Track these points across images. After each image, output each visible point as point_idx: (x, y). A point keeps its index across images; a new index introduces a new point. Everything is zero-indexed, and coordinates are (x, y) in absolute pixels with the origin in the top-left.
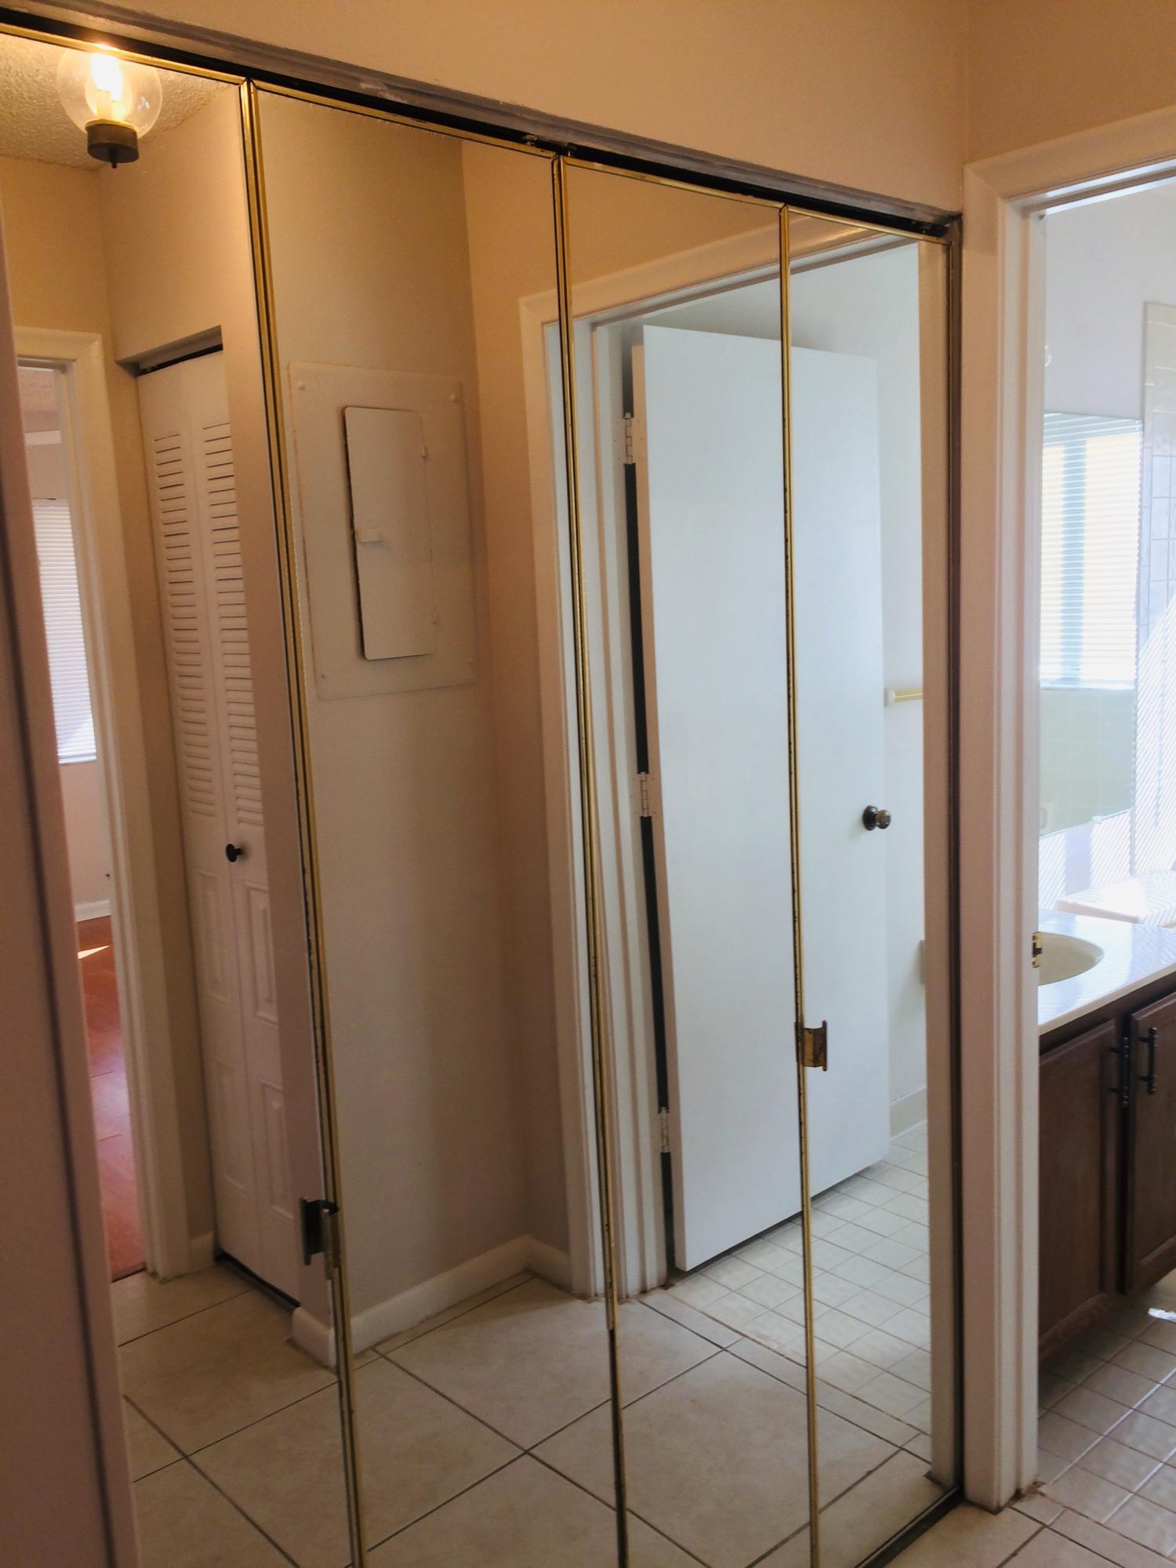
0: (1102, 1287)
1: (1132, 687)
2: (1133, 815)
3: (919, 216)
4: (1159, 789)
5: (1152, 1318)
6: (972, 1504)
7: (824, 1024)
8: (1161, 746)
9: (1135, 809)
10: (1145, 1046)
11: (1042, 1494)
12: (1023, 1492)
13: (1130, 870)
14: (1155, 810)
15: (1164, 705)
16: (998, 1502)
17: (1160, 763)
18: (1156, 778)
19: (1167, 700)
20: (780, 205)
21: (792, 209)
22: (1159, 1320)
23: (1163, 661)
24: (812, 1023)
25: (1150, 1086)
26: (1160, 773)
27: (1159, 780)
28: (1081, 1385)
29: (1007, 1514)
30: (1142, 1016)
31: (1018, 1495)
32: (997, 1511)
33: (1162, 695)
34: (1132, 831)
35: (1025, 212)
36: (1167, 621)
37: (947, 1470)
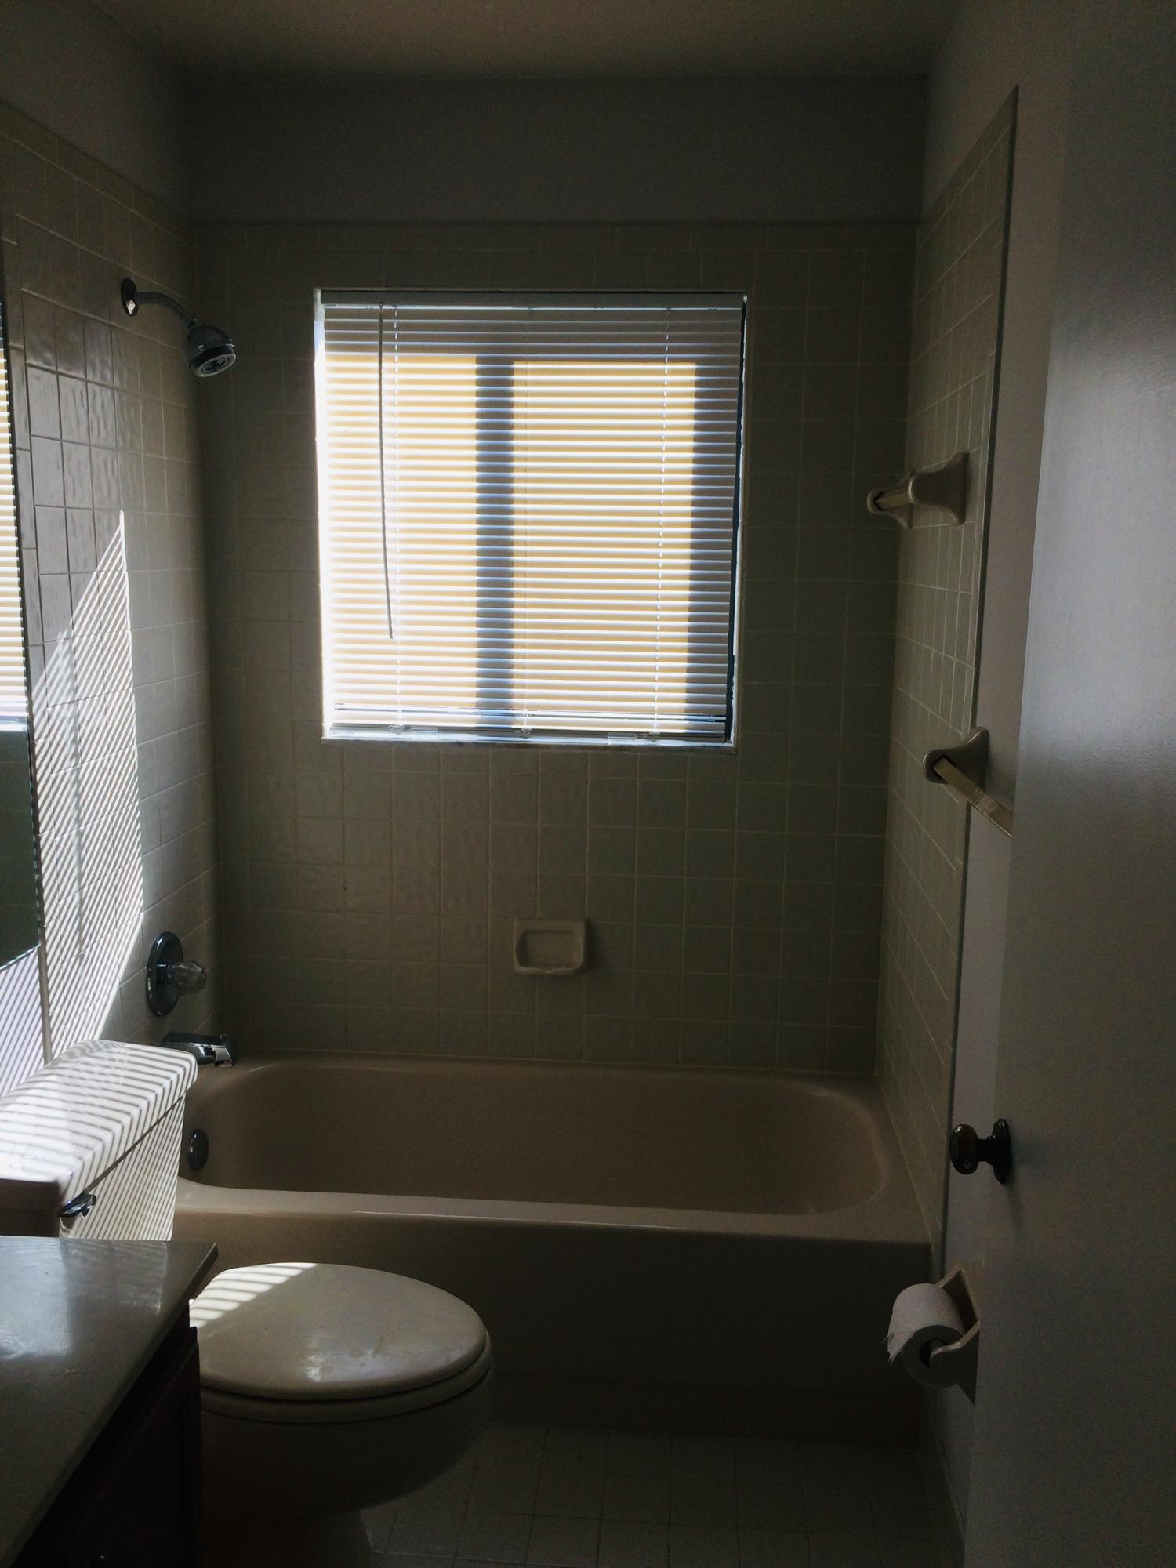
1: (22, 728)
2: (42, 955)
4: (81, 902)
8: (80, 834)
9: (45, 943)
13: (45, 1055)
14: (78, 935)
15: (79, 771)
17: (80, 862)
18: (76, 887)
19: (82, 762)
23: (72, 702)
26: (80, 876)
27: (80, 889)
33: (76, 755)
34: (43, 980)
36: (74, 637)
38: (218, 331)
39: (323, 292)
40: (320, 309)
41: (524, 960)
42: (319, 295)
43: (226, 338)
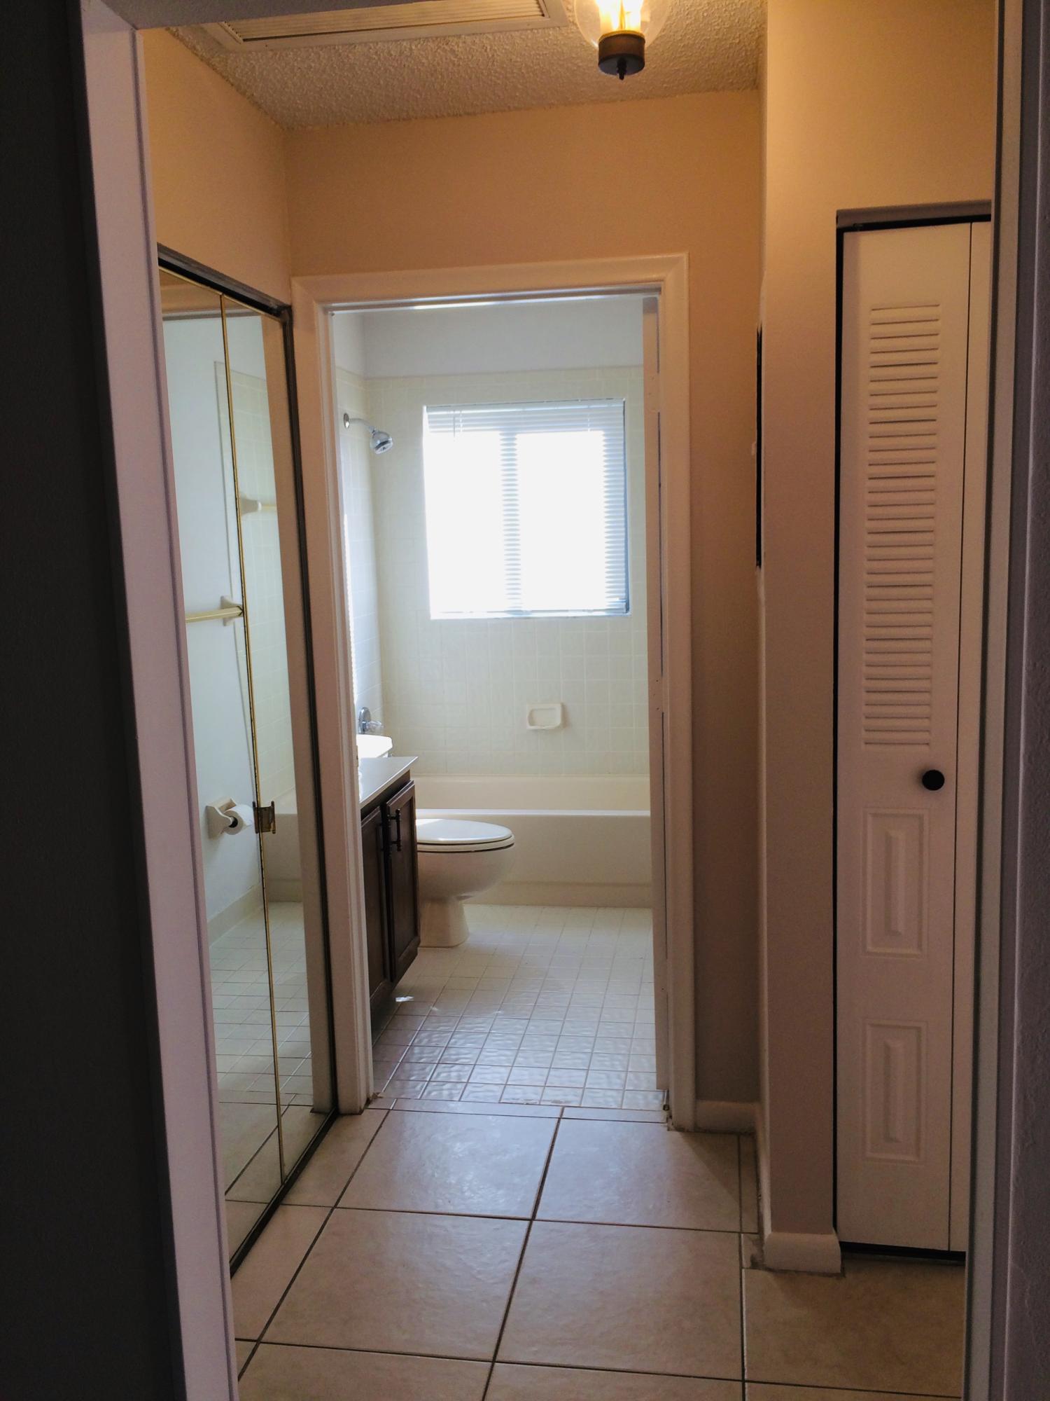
0: (385, 977)
3: (273, 305)
5: (399, 1002)
6: (345, 1115)
7: (273, 803)
10: (394, 822)
11: (381, 1097)
12: (371, 1099)
16: (360, 1108)
20: (221, 294)
21: (225, 296)
22: (403, 1003)
24: (265, 803)
25: (399, 846)
28: (386, 1029)
29: (366, 1112)
30: (391, 803)
31: (368, 1102)
32: (361, 1112)
35: (326, 311)
37: (326, 1102)
38: (386, 434)
39: (427, 407)
40: (425, 415)
41: (532, 723)
42: (425, 408)
43: (388, 436)
